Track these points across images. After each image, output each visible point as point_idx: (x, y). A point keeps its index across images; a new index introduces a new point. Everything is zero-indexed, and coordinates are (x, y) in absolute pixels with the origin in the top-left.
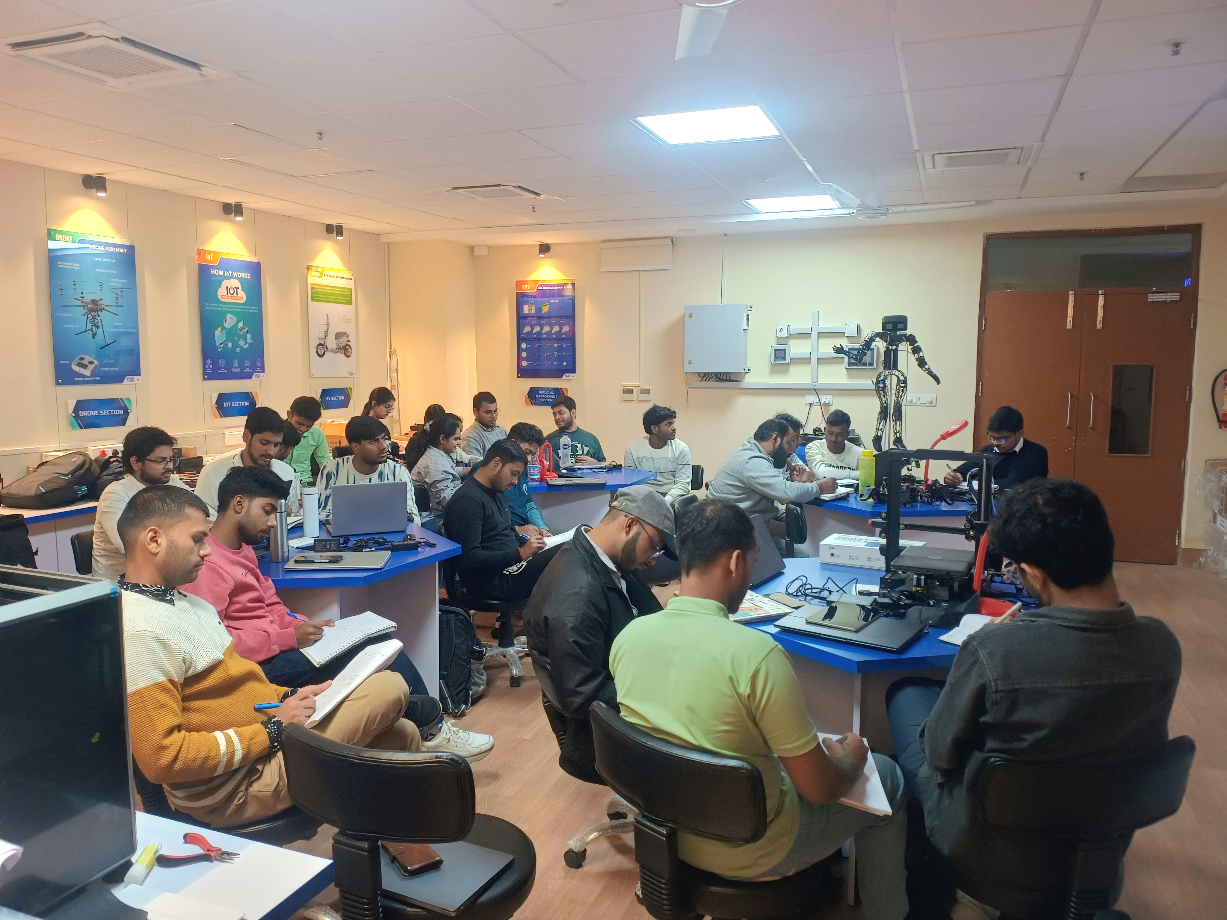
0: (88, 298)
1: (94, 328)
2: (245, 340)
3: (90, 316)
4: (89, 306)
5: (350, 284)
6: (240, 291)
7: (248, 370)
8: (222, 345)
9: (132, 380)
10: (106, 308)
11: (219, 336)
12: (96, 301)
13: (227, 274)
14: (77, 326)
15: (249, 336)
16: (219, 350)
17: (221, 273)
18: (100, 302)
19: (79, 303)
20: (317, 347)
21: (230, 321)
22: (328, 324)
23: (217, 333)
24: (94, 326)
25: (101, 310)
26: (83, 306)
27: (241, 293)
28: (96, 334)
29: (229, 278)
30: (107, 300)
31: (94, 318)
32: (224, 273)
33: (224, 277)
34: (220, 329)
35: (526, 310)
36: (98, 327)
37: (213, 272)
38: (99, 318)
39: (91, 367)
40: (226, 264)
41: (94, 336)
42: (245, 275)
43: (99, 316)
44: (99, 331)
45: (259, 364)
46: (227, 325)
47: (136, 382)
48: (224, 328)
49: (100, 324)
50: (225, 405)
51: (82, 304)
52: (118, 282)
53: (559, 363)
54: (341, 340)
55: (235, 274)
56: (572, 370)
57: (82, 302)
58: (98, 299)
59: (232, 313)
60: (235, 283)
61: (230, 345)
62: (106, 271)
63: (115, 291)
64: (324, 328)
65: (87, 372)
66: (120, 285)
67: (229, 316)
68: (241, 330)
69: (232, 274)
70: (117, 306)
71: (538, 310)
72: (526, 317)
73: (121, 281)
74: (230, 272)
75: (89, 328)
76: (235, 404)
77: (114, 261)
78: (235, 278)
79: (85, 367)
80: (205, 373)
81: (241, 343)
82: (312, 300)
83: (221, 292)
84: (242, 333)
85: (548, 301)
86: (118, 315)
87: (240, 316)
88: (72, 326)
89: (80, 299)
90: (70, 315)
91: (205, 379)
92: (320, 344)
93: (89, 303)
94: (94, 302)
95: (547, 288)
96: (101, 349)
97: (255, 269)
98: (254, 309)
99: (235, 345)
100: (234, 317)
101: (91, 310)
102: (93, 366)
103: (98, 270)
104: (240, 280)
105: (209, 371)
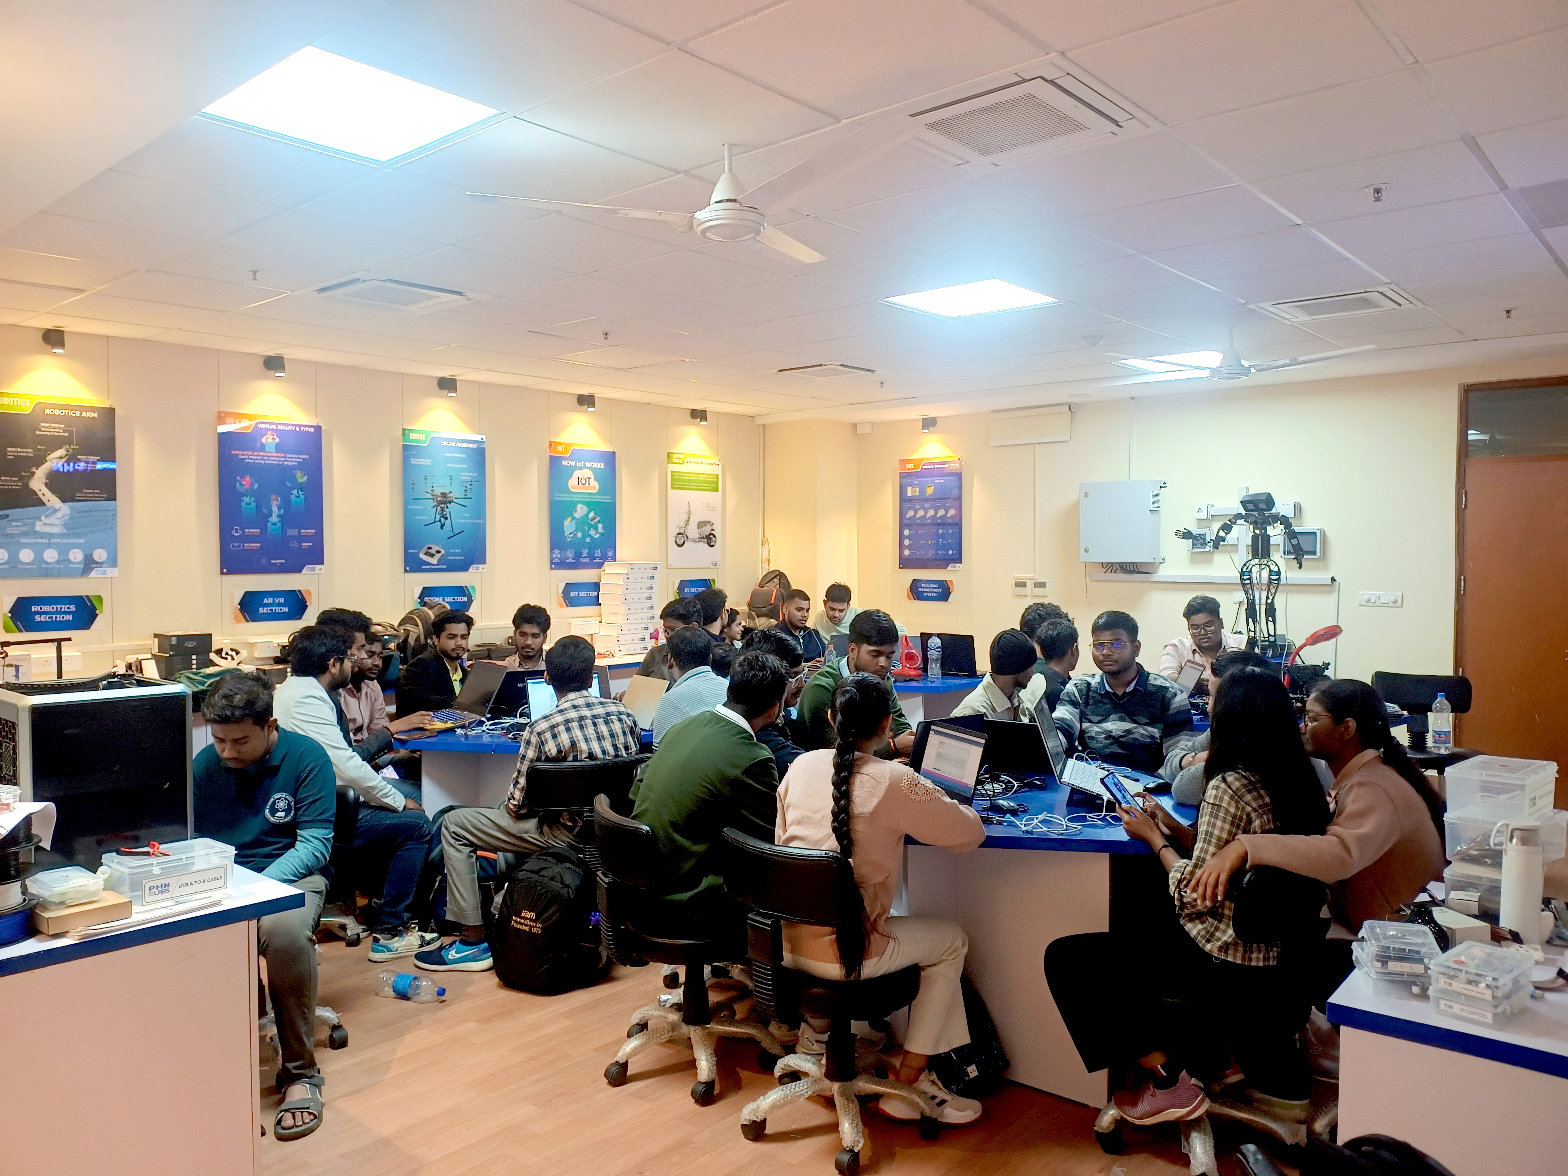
0: (438, 491)
1: (442, 519)
2: (596, 529)
3: (439, 508)
4: (439, 499)
5: (718, 470)
6: (592, 481)
7: (598, 560)
8: (571, 535)
9: (478, 569)
10: (455, 500)
11: (569, 526)
12: (446, 494)
13: (579, 464)
14: (426, 518)
15: (600, 526)
16: (568, 540)
17: (573, 464)
18: (450, 495)
19: (429, 496)
20: (676, 537)
21: (581, 511)
22: (689, 512)
23: (567, 523)
24: (443, 517)
25: (450, 502)
26: (433, 499)
27: (594, 483)
28: (444, 525)
29: (581, 468)
30: (456, 492)
31: (443, 509)
32: (576, 464)
33: (577, 468)
34: (569, 519)
35: (909, 492)
36: (446, 518)
37: (564, 463)
38: (447, 510)
39: (438, 556)
40: (577, 455)
41: (442, 526)
42: (600, 465)
43: (447, 507)
44: (448, 522)
45: (610, 554)
46: (577, 515)
47: (481, 570)
48: (573, 518)
49: (448, 516)
50: (572, 594)
51: (431, 497)
52: (467, 476)
53: (944, 552)
54: (703, 529)
55: (588, 465)
56: (958, 560)
57: (432, 495)
58: (448, 492)
59: (582, 503)
60: (587, 473)
61: (579, 535)
62: (457, 466)
63: (464, 484)
64: (686, 517)
65: (434, 561)
66: (469, 478)
67: (579, 506)
68: (591, 521)
69: (585, 464)
70: (465, 498)
71: (922, 491)
72: (910, 500)
73: (471, 474)
74: (583, 463)
75: (438, 519)
76: (582, 594)
77: (465, 456)
78: (588, 468)
79: (432, 555)
80: (552, 563)
81: (592, 532)
82: (672, 488)
83: (572, 482)
84: (593, 523)
85: (933, 482)
86: (466, 507)
87: (591, 505)
88: (422, 518)
89: (430, 492)
90: (420, 507)
91: (551, 569)
92: (679, 534)
93: (438, 496)
94: (444, 495)
95: (932, 467)
96: (448, 538)
97: (610, 459)
98: (607, 499)
99: (586, 535)
100: (585, 507)
101: (440, 503)
102: (440, 555)
103: (448, 465)
104: (593, 470)
105: (556, 560)
